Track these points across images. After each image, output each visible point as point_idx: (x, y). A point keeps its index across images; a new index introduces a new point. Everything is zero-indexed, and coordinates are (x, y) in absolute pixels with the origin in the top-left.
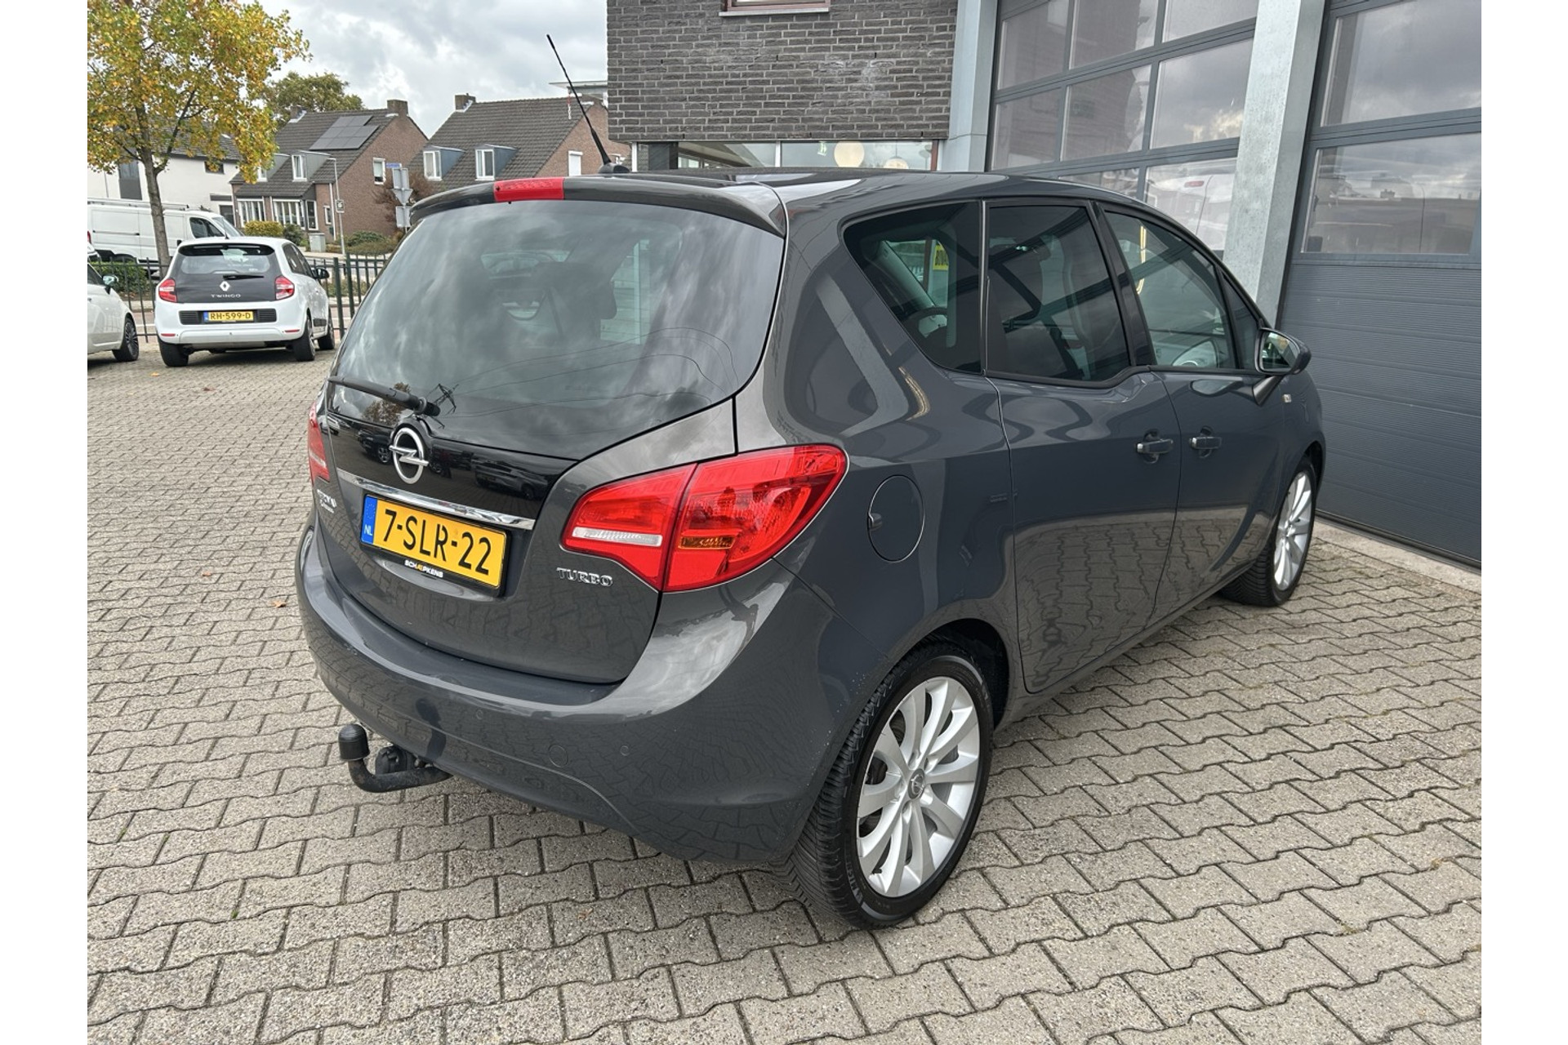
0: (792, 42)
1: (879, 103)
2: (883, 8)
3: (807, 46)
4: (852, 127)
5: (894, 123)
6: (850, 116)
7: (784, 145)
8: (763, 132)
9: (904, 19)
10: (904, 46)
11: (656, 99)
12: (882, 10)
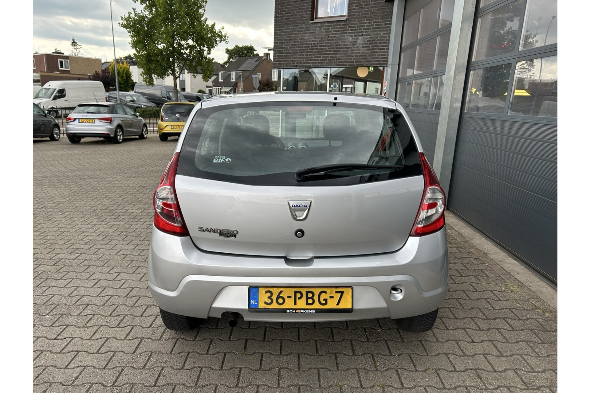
0: (334, 31)
1: (363, 53)
2: (366, 17)
3: (339, 32)
4: (353, 62)
5: (368, 60)
6: (353, 58)
7: (331, 69)
8: (323, 64)
9: (373, 21)
10: (373, 31)
11: (288, 53)
12: (365, 18)
